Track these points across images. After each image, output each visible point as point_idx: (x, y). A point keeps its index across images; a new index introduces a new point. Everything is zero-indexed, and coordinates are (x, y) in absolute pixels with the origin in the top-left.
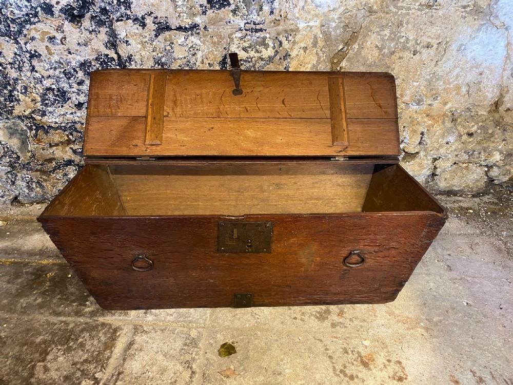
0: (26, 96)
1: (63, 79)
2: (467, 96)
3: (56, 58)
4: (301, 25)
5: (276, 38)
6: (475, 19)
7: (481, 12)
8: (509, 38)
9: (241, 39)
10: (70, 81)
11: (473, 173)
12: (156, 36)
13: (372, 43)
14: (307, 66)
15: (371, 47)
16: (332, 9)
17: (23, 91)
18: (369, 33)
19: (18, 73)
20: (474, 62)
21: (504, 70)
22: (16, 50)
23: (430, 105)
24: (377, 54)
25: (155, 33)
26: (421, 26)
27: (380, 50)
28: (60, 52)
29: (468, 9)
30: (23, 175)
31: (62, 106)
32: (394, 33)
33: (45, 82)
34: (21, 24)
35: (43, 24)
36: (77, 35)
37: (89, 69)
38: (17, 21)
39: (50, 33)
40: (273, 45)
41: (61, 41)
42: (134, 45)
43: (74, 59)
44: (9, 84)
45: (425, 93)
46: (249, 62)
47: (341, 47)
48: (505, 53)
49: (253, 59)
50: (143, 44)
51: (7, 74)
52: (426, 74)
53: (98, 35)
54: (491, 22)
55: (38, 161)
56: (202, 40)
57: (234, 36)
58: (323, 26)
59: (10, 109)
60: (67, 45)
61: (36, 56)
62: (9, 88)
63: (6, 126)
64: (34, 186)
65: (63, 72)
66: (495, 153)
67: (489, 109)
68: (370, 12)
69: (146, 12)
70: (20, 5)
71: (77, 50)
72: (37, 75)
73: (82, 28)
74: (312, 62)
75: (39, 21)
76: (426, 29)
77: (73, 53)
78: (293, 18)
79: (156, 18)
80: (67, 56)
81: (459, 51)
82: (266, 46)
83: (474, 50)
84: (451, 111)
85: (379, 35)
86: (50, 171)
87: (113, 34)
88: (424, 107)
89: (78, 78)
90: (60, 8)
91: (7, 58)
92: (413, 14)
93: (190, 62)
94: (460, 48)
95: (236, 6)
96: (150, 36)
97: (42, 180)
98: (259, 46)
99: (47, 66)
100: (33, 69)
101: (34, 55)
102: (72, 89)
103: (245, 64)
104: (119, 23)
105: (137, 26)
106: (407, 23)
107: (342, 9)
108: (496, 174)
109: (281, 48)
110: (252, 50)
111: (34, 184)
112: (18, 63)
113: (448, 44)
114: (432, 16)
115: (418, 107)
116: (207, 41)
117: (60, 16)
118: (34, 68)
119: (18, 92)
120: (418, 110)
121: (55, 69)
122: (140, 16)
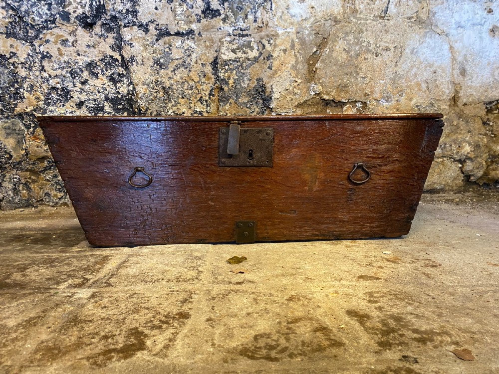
0: (31, 94)
1: (68, 79)
2: (428, 92)
3: (66, 59)
4: (280, 32)
5: (260, 41)
6: (420, 28)
7: (424, 23)
8: (451, 43)
9: (230, 42)
10: (75, 81)
11: (449, 169)
12: (157, 40)
13: (340, 47)
14: (287, 65)
15: (340, 51)
16: (304, 18)
17: (29, 89)
18: (337, 39)
19: (27, 73)
20: (426, 63)
21: (453, 69)
22: (30, 52)
23: (397, 101)
24: (345, 57)
25: (156, 38)
26: (378, 33)
27: (348, 52)
28: (69, 53)
29: (413, 20)
30: (12, 175)
31: (64, 105)
32: (357, 38)
33: (51, 81)
34: (39, 30)
35: (58, 29)
36: (87, 39)
37: (94, 69)
38: (36, 27)
39: (64, 36)
40: (257, 48)
41: (73, 43)
42: (137, 47)
43: (81, 60)
44: (17, 82)
45: (391, 90)
46: (237, 62)
47: (315, 50)
48: (450, 55)
49: (241, 59)
50: (145, 47)
51: (17, 73)
52: (389, 72)
53: (106, 40)
54: (432, 30)
55: (30, 159)
56: (196, 44)
57: (224, 40)
58: (299, 33)
59: (13, 106)
60: (77, 47)
61: (48, 57)
62: (16, 86)
63: (4, 126)
64: (21, 188)
65: (70, 72)
66: (464, 144)
67: (449, 103)
68: (335, 21)
69: (150, 20)
70: (41, 13)
71: (85, 52)
72: (45, 75)
73: (93, 33)
74: (292, 63)
75: (55, 27)
76: (382, 35)
77: (82, 55)
78: (273, 26)
79: (158, 25)
80: (76, 57)
81: (412, 53)
82: (252, 49)
83: (424, 53)
84: (417, 106)
85: (345, 40)
86: (41, 172)
87: (120, 38)
88: (393, 103)
89: (82, 77)
90: (76, 15)
91: (20, 58)
92: (370, 23)
93: (185, 63)
94: (413, 51)
95: (226, 15)
96: (152, 40)
97: (31, 181)
98: (246, 48)
99: (56, 66)
100: (43, 69)
101: (46, 56)
102: (76, 88)
103: (233, 63)
104: (125, 29)
105: (141, 31)
106: (367, 30)
107: (312, 19)
108: (471, 168)
109: (264, 50)
110: (240, 52)
111: (21, 186)
112: (29, 63)
113: (403, 48)
114: (385, 25)
115: (387, 103)
116: (201, 45)
117: (75, 22)
118: (43, 67)
119: (24, 90)
120: (388, 106)
121: (63, 68)
122: (145, 23)
